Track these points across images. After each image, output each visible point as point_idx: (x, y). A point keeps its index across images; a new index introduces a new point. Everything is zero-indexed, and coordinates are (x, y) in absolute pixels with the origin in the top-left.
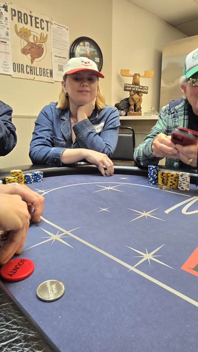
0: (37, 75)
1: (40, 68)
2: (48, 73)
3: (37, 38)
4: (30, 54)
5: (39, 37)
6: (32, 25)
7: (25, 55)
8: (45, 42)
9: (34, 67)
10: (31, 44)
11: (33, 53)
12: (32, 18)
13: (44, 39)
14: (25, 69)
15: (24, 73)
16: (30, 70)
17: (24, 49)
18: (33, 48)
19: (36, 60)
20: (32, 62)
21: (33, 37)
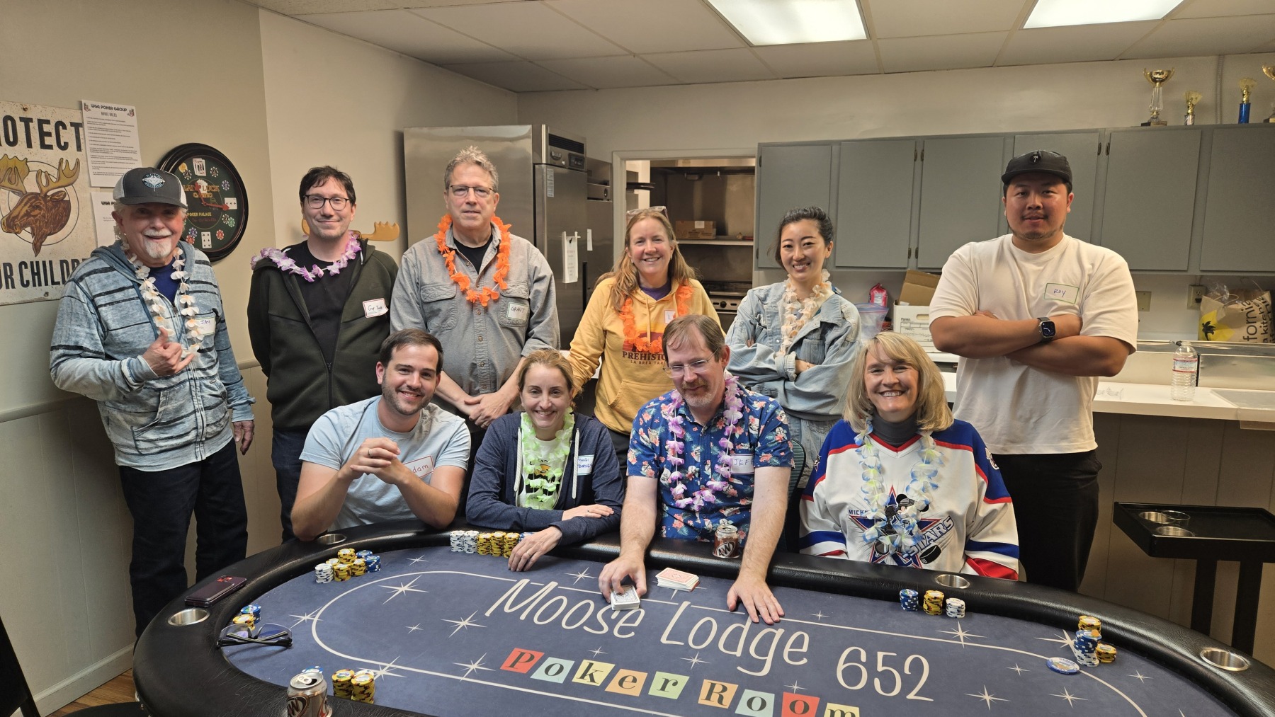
0: (53, 283)
1: (62, 262)
3: (48, 176)
4: (29, 229)
5: (54, 173)
6: (29, 145)
7: (13, 235)
8: (72, 184)
9: (44, 263)
10: (30, 200)
11: (38, 224)
12: (30, 124)
13: (69, 174)
14: (16, 276)
15: (13, 287)
16: (34, 275)
17: (9, 217)
18: (38, 207)
19: (49, 239)
20: (37, 248)
21: (37, 177)
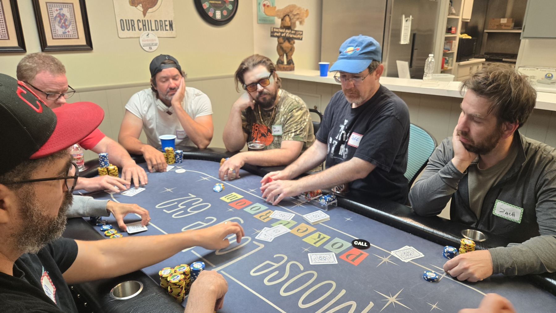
0: (152, 30)
1: (155, 21)
2: (167, 25)
4: (141, 5)
7: (134, 7)
9: (148, 21)
11: (145, 3)
14: (136, 25)
15: (135, 30)
16: (143, 25)
19: (150, 10)
20: (145, 14)
